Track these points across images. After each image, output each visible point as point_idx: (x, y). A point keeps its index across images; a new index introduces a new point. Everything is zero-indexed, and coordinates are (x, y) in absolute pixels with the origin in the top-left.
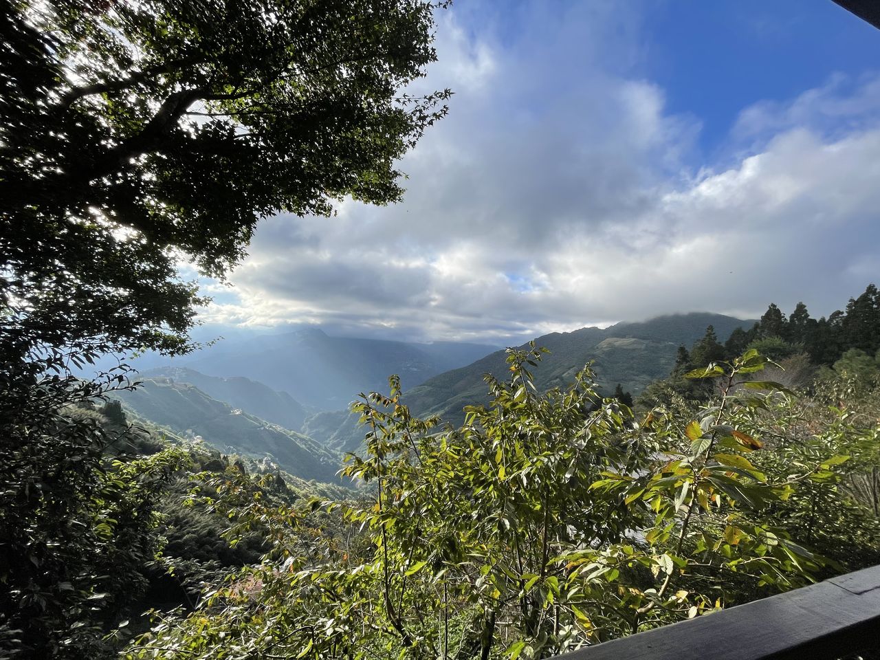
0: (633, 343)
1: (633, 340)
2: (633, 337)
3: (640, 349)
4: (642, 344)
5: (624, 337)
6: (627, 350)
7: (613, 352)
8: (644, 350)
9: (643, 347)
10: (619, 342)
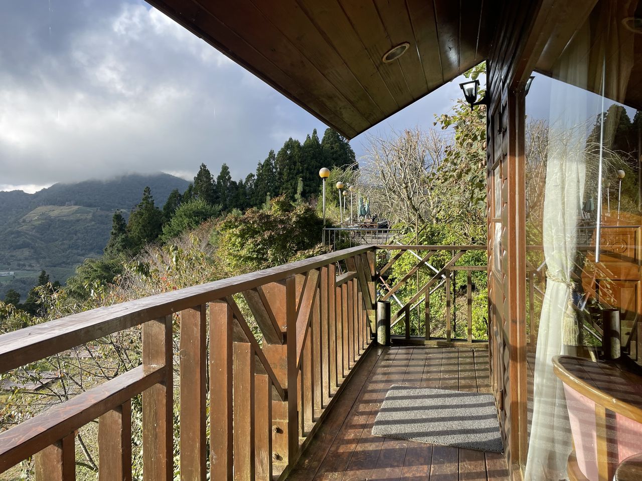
0: (76, 212)
1: (76, 207)
2: (76, 204)
3: (86, 219)
4: (88, 213)
5: (62, 204)
6: (67, 222)
7: (48, 226)
8: (92, 220)
9: (90, 216)
10: (56, 212)
